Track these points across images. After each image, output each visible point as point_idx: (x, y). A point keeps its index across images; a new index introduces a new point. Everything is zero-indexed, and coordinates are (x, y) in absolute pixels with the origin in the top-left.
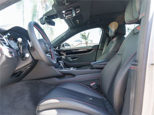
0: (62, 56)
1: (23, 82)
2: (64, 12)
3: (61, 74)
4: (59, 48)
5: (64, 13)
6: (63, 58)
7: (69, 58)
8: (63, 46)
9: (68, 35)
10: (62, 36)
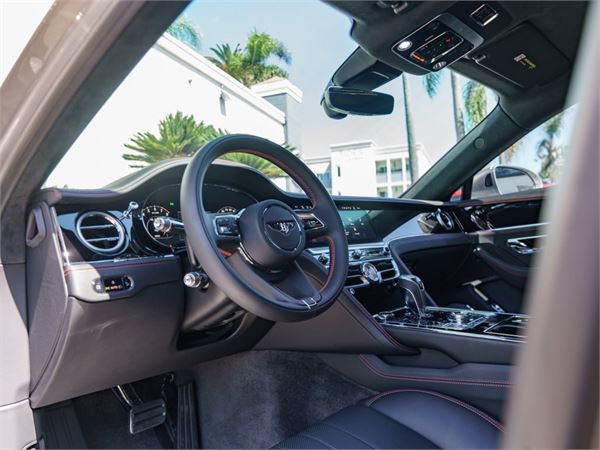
0: (479, 233)
1: (262, 354)
2: (405, 45)
3: (399, 347)
4: (466, 195)
5: (409, 50)
6: (481, 241)
7: (515, 240)
8: (489, 182)
9: (501, 135)
10: (471, 142)
